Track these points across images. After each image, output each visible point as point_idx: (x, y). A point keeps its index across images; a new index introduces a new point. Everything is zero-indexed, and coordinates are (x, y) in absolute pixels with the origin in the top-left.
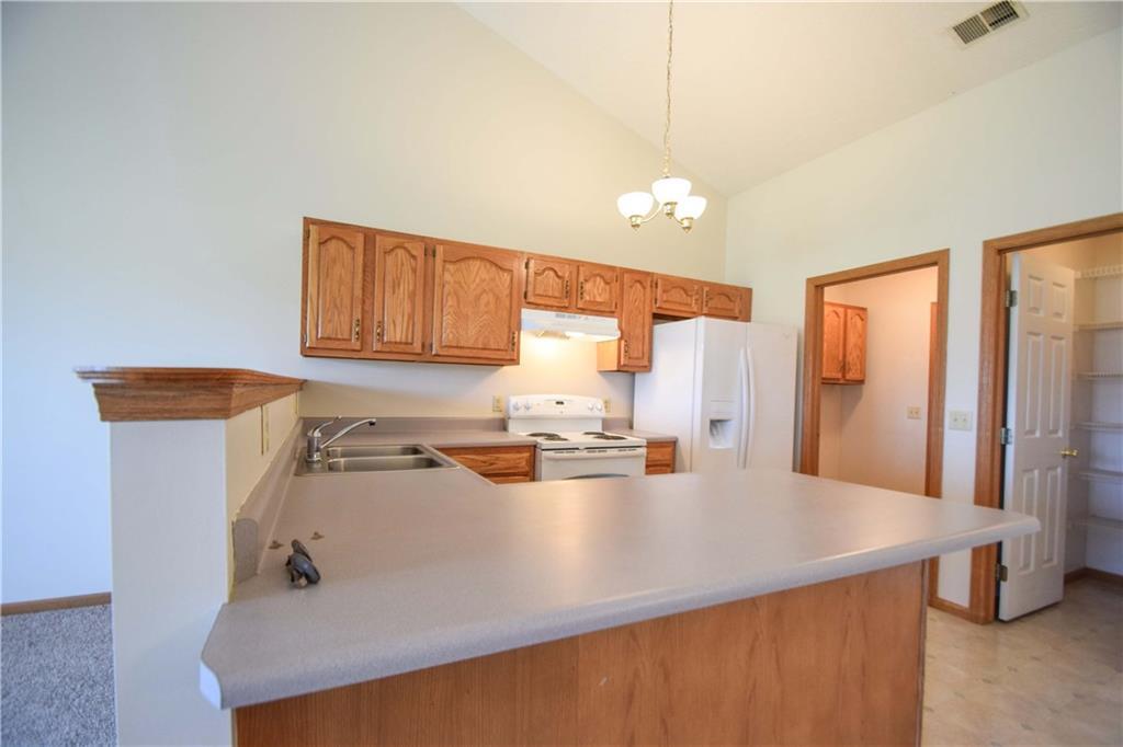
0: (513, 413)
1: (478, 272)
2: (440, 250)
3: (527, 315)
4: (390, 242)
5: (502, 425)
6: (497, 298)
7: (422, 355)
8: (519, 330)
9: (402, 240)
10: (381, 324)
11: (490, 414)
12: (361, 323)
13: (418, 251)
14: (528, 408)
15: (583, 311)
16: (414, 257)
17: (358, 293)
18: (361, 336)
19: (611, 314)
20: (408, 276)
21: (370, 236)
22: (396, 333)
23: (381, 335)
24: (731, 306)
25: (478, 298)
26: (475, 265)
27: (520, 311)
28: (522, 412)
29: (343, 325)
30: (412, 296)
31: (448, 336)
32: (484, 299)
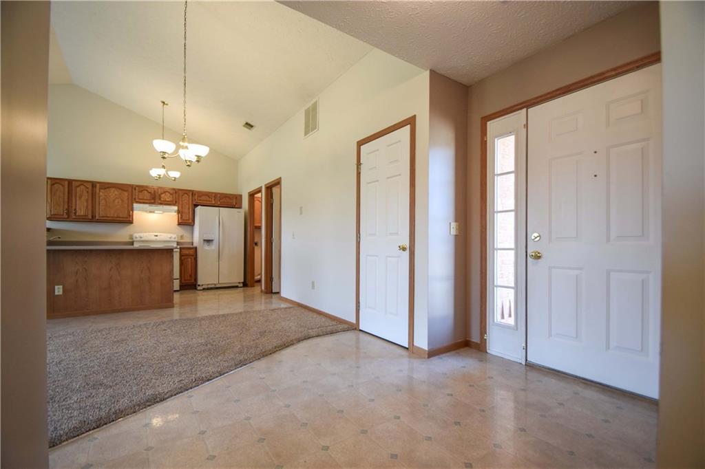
0: (135, 239)
1: (114, 193)
2: (98, 185)
3: (135, 205)
4: (77, 184)
5: (132, 243)
6: (123, 201)
7: (92, 219)
8: (133, 211)
9: (83, 183)
10: (75, 209)
11: (127, 240)
12: (68, 210)
13: (90, 186)
14: (141, 237)
15: (161, 204)
16: (87, 188)
17: (66, 200)
18: (68, 214)
19: (174, 205)
20: (85, 194)
21: (70, 182)
22: (81, 212)
23: (75, 213)
24: (231, 201)
25: (114, 201)
26: (113, 190)
27: (132, 205)
28: (138, 239)
29: (61, 210)
30: (87, 200)
31: (102, 213)
32: (117, 201)
